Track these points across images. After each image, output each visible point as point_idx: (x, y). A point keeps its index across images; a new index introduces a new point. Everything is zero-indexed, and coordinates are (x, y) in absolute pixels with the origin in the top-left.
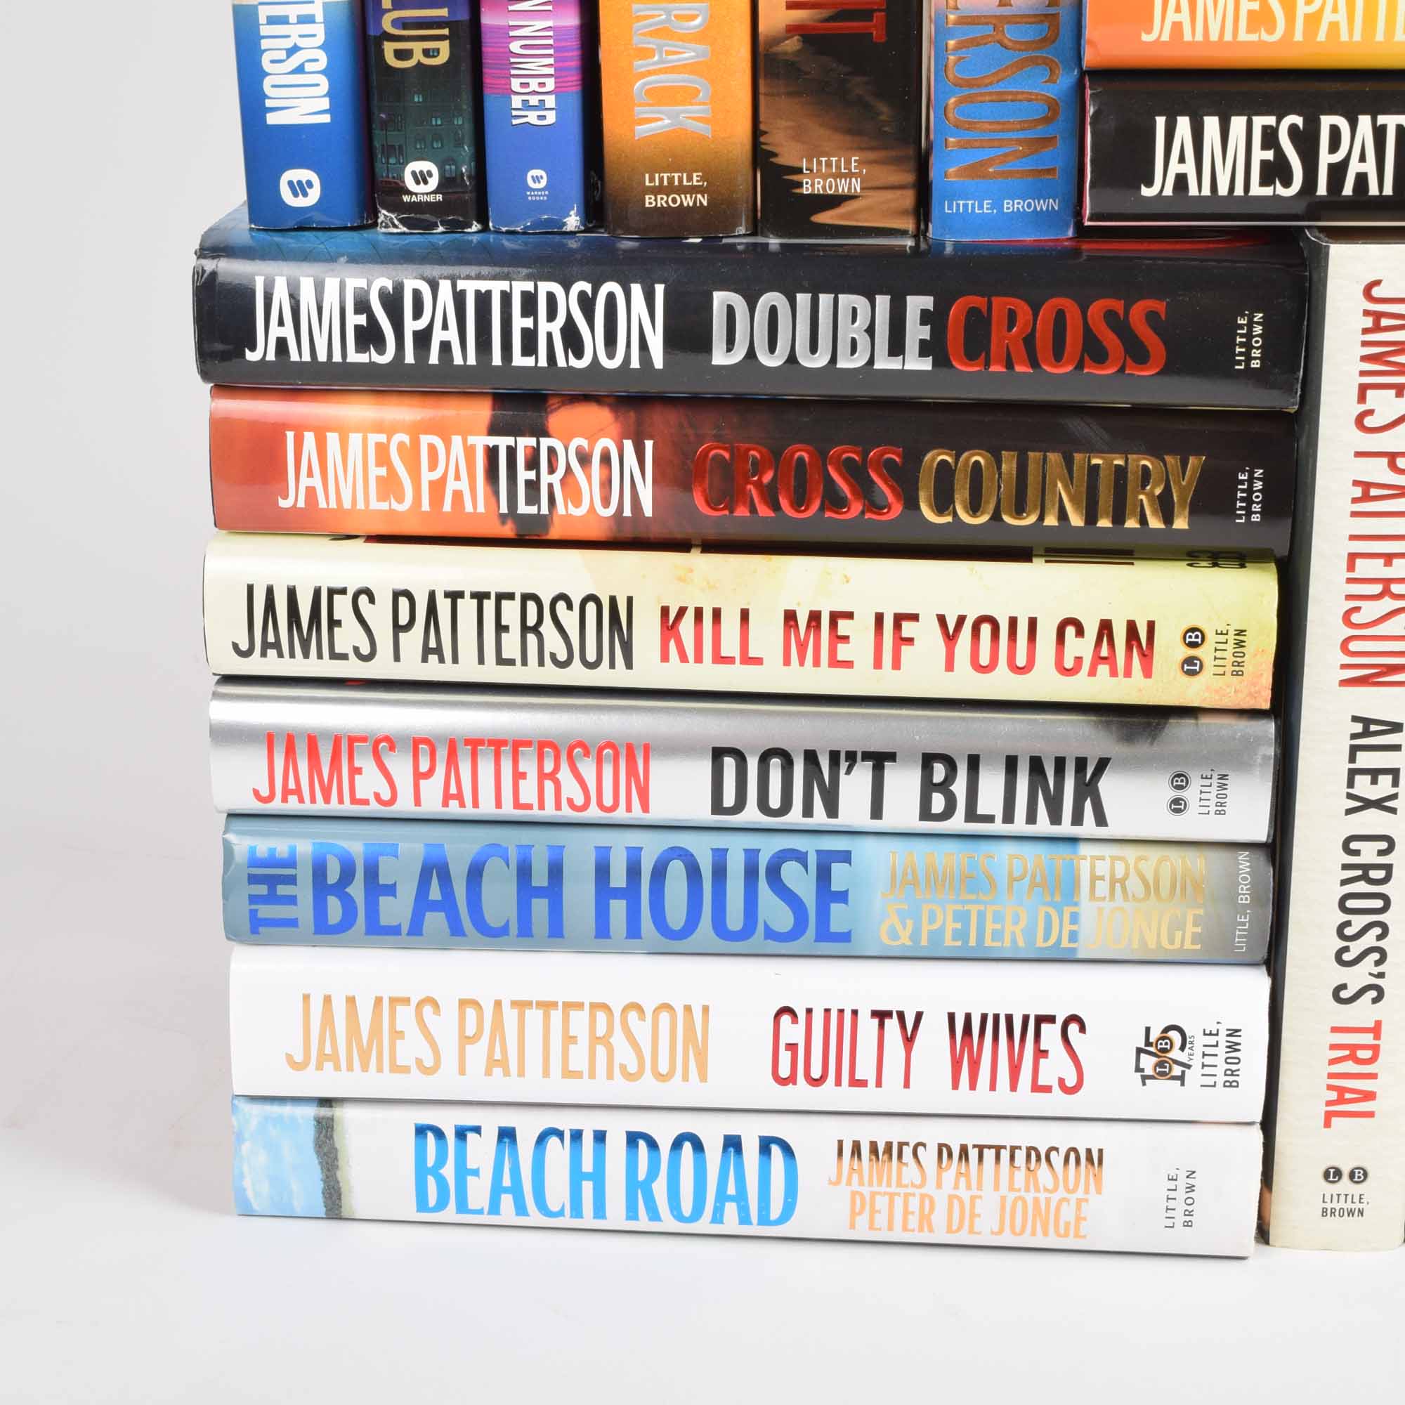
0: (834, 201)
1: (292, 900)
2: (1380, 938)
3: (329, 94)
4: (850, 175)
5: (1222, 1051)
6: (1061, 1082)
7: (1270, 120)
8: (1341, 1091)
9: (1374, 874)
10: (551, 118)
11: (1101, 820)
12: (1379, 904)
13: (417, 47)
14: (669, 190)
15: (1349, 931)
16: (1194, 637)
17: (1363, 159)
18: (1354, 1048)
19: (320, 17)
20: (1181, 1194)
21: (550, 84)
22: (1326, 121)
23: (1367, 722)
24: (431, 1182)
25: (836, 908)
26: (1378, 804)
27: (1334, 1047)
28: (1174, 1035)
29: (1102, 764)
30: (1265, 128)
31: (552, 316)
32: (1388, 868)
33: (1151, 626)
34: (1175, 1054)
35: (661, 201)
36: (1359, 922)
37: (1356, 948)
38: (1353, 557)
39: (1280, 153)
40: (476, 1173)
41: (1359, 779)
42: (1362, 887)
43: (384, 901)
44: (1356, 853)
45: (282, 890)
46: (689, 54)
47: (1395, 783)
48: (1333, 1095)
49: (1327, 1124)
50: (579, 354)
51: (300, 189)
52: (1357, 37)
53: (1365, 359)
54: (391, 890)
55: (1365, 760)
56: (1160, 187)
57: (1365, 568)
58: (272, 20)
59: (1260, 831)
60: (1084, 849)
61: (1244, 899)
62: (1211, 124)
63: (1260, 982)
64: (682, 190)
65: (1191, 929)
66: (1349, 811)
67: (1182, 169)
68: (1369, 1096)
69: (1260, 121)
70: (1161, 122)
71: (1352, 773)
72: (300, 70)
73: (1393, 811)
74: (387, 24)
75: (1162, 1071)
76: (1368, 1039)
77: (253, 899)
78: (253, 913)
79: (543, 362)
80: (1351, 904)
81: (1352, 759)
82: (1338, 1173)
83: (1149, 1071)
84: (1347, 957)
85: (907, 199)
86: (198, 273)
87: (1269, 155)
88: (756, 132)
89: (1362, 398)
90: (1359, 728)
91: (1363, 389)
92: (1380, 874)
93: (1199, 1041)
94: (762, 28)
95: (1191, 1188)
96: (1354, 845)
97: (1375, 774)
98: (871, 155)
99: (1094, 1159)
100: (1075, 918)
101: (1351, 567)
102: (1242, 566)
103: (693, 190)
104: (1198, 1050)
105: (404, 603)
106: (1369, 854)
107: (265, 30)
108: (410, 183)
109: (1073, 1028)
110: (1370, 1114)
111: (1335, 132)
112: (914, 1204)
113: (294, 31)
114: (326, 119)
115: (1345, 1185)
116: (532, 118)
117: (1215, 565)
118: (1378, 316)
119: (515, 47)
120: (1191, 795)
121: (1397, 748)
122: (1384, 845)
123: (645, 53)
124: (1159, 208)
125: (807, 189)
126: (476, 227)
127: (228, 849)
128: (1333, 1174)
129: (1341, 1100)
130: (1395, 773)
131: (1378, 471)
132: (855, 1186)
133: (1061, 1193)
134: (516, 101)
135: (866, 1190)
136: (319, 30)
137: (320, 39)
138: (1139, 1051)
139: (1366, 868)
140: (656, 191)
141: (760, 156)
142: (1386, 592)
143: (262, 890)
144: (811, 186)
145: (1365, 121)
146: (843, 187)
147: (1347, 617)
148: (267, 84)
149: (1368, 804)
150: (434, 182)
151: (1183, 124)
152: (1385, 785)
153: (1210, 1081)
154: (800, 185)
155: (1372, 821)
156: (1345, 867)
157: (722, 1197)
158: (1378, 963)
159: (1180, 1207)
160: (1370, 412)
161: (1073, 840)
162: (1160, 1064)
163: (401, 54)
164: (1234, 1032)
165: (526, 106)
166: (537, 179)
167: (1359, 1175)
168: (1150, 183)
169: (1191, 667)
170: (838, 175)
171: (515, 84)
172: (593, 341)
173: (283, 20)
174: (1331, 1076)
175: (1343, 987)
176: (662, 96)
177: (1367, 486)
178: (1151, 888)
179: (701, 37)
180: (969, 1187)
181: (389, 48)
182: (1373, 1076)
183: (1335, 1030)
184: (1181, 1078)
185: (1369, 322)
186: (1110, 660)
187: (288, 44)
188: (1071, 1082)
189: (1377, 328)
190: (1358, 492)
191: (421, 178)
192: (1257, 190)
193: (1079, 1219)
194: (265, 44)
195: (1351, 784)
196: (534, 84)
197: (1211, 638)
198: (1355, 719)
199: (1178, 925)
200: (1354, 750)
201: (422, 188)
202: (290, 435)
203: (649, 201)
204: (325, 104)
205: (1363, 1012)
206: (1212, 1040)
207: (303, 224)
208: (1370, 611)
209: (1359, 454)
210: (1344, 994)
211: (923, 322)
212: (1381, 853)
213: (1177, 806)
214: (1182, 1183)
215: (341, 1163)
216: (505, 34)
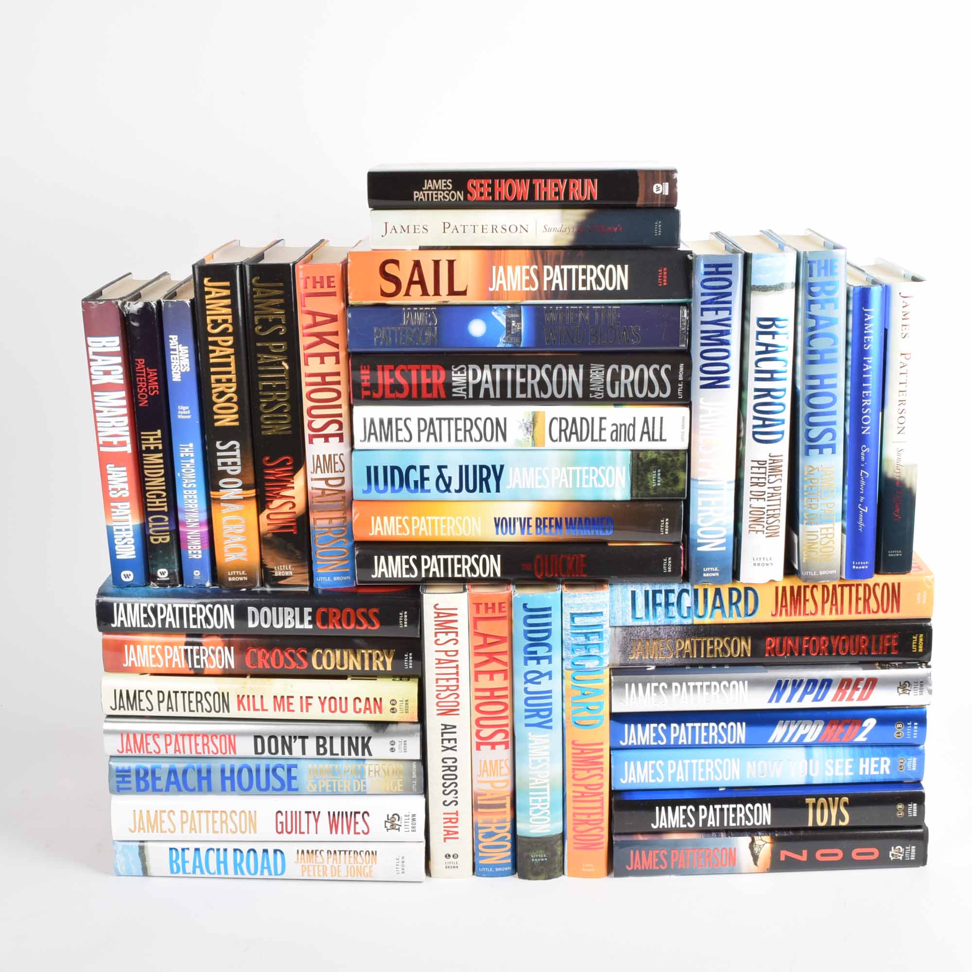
0: (285, 577)
1: (129, 782)
2: (455, 787)
3: (135, 550)
4: (289, 570)
5: (410, 821)
6: (363, 831)
7: (407, 557)
8: (448, 831)
9: (452, 768)
10: (200, 556)
11: (370, 754)
12: (454, 777)
13: (160, 538)
14: (236, 576)
15: (446, 785)
16: (393, 702)
17: (434, 567)
18: (450, 819)
19: (131, 529)
20: (400, 864)
21: (199, 547)
22: (423, 557)
23: (446, 726)
24: (175, 865)
25: (293, 782)
26: (451, 748)
27: (444, 819)
28: (396, 817)
29: (369, 738)
30: (406, 559)
31: (201, 614)
32: (456, 767)
33: (381, 699)
34: (396, 822)
35: (234, 579)
36: (449, 782)
37: (448, 790)
38: (437, 680)
39: (410, 566)
40: (188, 862)
41: (445, 741)
42: (449, 772)
43: (158, 782)
44: (446, 763)
45: (126, 779)
46: (239, 539)
47: (456, 742)
48: (446, 833)
49: (445, 841)
50: (210, 625)
51: (127, 576)
52: (430, 534)
53: (436, 625)
54: (159, 779)
55: (446, 736)
56: (377, 575)
57: (441, 683)
58: (117, 530)
59: (418, 756)
60: (367, 762)
61: (414, 776)
62: (390, 558)
63: (421, 799)
64: (239, 576)
65: (399, 785)
66: (443, 751)
67: (383, 570)
68: (456, 833)
69: (404, 557)
70: (376, 557)
71: (443, 740)
72: (126, 544)
73: (456, 750)
74: (151, 531)
75: (393, 827)
76: (454, 816)
77: (118, 782)
78: (118, 786)
79: (199, 627)
80: (446, 777)
81: (442, 736)
82: (449, 856)
83: (389, 828)
84: (446, 792)
85: (307, 576)
86: (97, 601)
87: (408, 566)
88: (261, 559)
89: (436, 636)
90: (443, 727)
91: (436, 633)
92: (454, 768)
93: (403, 818)
94: (261, 530)
95: (403, 862)
96: (445, 760)
97: (449, 740)
98: (295, 565)
99: (374, 853)
100: (364, 783)
101: (437, 682)
102: (409, 680)
103: (243, 576)
104: (403, 821)
105: (161, 694)
106: (450, 763)
107: (115, 533)
108: (159, 575)
109: (366, 815)
110: (457, 838)
111: (426, 560)
112: (321, 868)
113: (124, 534)
114: (134, 557)
115: (451, 859)
116: (195, 556)
117: (401, 680)
118: (439, 613)
119: (189, 537)
120: (396, 747)
121: (455, 733)
122: (454, 760)
123: (227, 539)
124: (377, 581)
125: (276, 575)
126: (180, 585)
127: (110, 766)
128: (448, 856)
129: (448, 834)
130: (455, 740)
131: (442, 656)
132: (303, 863)
133: (364, 864)
134: (190, 552)
135: (306, 864)
136: (131, 533)
137: (132, 535)
138: (386, 822)
139: (449, 767)
140: (231, 576)
141: (262, 565)
142: (448, 689)
143: (120, 779)
144: (277, 574)
145: (434, 557)
146: (287, 574)
147: (437, 696)
148: (116, 548)
149: (448, 749)
150: (166, 574)
151: (382, 558)
152: (452, 743)
153: (407, 830)
154: (274, 573)
155: (450, 753)
156: (443, 767)
157: (263, 868)
158: (456, 794)
159: (400, 867)
160: (438, 640)
161: (364, 760)
162: (392, 825)
163: (156, 540)
164: (414, 815)
165: (193, 553)
166: (197, 573)
167: (455, 856)
168: (374, 574)
169: (393, 710)
170: (285, 570)
171: (189, 547)
172: (213, 621)
173: (121, 530)
174: (445, 827)
175: (446, 801)
176: (232, 550)
177: (439, 660)
178: (387, 773)
179: (243, 534)
180: (337, 863)
181: (152, 538)
182: (457, 827)
183: (444, 814)
184: (399, 829)
185: (436, 615)
186: (370, 709)
187: (123, 536)
188: (366, 831)
189: (438, 617)
190: (437, 662)
191: (163, 573)
192: (405, 576)
193: (371, 872)
194: (115, 537)
195: (442, 743)
196: (195, 547)
197: (398, 703)
198: (442, 725)
199: (395, 784)
200: (443, 733)
201: (163, 576)
202: (126, 647)
203: (230, 579)
204: (134, 553)
205: (452, 808)
206: (407, 818)
207: (128, 585)
208: (443, 694)
209: (436, 651)
210: (446, 803)
211: (309, 615)
212: (453, 762)
213: (392, 750)
214: (401, 860)
215: (147, 859)
216: (186, 534)
